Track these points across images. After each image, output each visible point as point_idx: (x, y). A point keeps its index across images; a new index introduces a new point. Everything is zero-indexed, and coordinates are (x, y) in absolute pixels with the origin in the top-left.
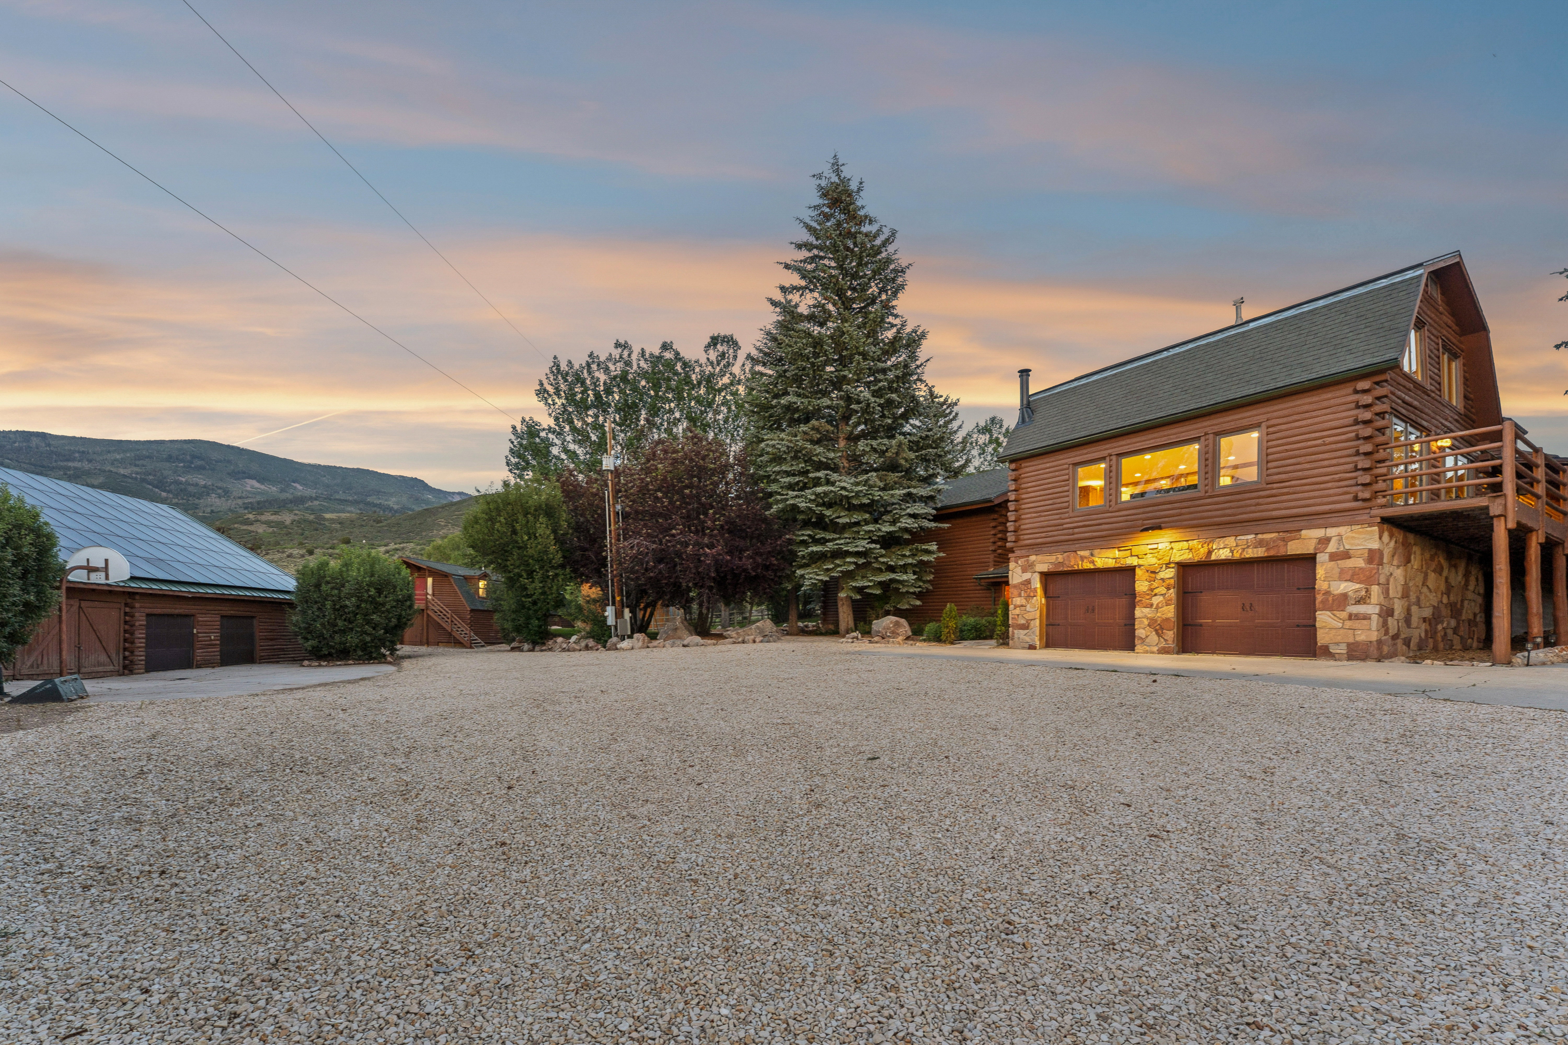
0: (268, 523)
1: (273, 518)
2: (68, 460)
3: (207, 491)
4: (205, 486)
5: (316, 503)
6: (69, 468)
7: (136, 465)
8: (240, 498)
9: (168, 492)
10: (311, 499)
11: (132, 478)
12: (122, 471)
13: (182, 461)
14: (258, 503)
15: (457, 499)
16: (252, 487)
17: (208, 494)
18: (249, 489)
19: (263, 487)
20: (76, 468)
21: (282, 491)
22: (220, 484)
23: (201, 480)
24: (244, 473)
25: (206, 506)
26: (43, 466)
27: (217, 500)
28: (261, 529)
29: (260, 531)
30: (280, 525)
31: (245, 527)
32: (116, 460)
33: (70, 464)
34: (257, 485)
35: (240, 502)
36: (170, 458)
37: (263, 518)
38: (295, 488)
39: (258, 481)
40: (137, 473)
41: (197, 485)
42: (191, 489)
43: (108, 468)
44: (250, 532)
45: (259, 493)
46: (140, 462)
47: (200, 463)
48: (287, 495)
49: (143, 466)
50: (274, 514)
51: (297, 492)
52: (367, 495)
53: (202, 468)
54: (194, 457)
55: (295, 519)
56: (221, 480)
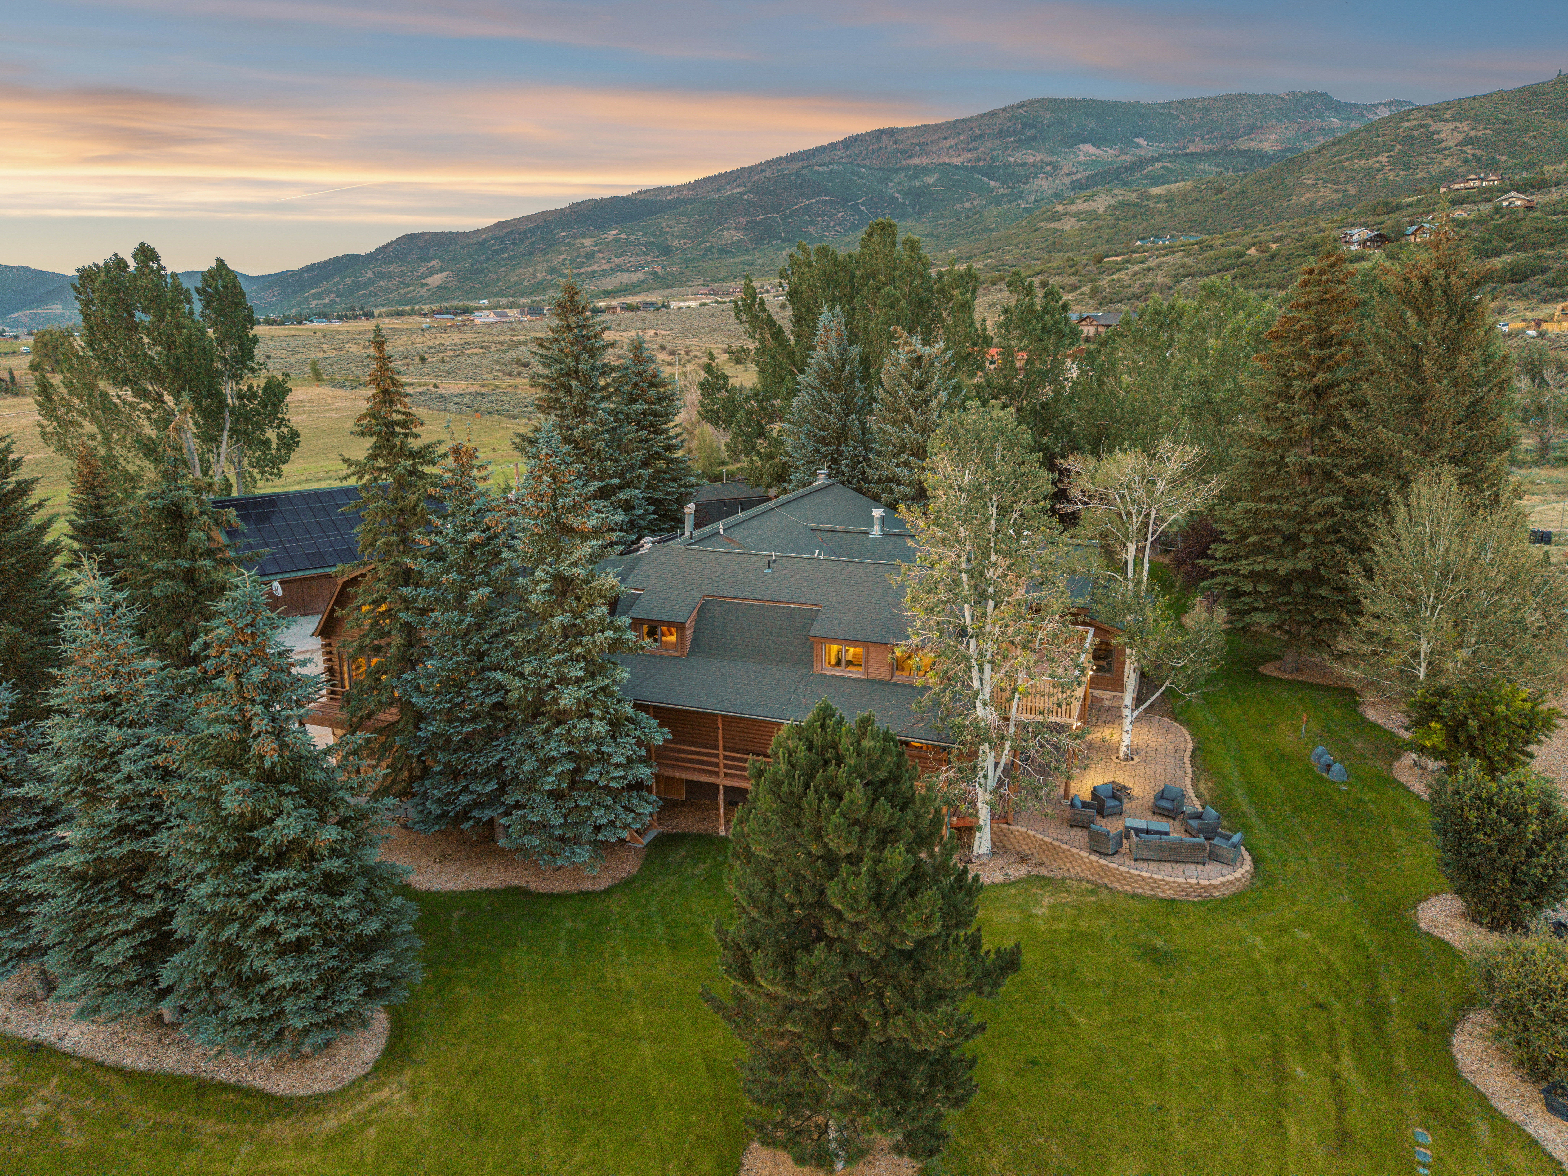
0: (1077, 216)
1: (1085, 206)
2: (910, 157)
3: (1036, 170)
4: (1034, 165)
5: (1157, 165)
6: (909, 168)
7: (969, 150)
8: (1068, 174)
9: (996, 179)
10: (1153, 160)
11: (966, 168)
12: (956, 161)
13: (1013, 134)
16: (1086, 154)
17: (1036, 177)
18: (1082, 158)
19: (1098, 152)
20: (916, 166)
21: (1122, 152)
22: (1049, 159)
23: (1031, 157)
24: (1078, 135)
25: (1031, 193)
26: (889, 170)
27: (1044, 182)
28: (1067, 225)
29: (1067, 228)
30: (1091, 215)
31: (1049, 225)
32: (951, 147)
33: (912, 162)
34: (1092, 150)
36: (1002, 133)
37: (1073, 208)
38: (1138, 146)
39: (1094, 145)
40: (970, 160)
41: (1026, 164)
42: (1019, 171)
43: (944, 159)
44: (1056, 231)
45: (1094, 162)
46: (973, 145)
47: (1031, 132)
49: (975, 149)
50: (1090, 198)
51: (1138, 152)
52: (1233, 138)
53: (1033, 139)
54: (1025, 125)
55: (1113, 201)
56: (1053, 152)
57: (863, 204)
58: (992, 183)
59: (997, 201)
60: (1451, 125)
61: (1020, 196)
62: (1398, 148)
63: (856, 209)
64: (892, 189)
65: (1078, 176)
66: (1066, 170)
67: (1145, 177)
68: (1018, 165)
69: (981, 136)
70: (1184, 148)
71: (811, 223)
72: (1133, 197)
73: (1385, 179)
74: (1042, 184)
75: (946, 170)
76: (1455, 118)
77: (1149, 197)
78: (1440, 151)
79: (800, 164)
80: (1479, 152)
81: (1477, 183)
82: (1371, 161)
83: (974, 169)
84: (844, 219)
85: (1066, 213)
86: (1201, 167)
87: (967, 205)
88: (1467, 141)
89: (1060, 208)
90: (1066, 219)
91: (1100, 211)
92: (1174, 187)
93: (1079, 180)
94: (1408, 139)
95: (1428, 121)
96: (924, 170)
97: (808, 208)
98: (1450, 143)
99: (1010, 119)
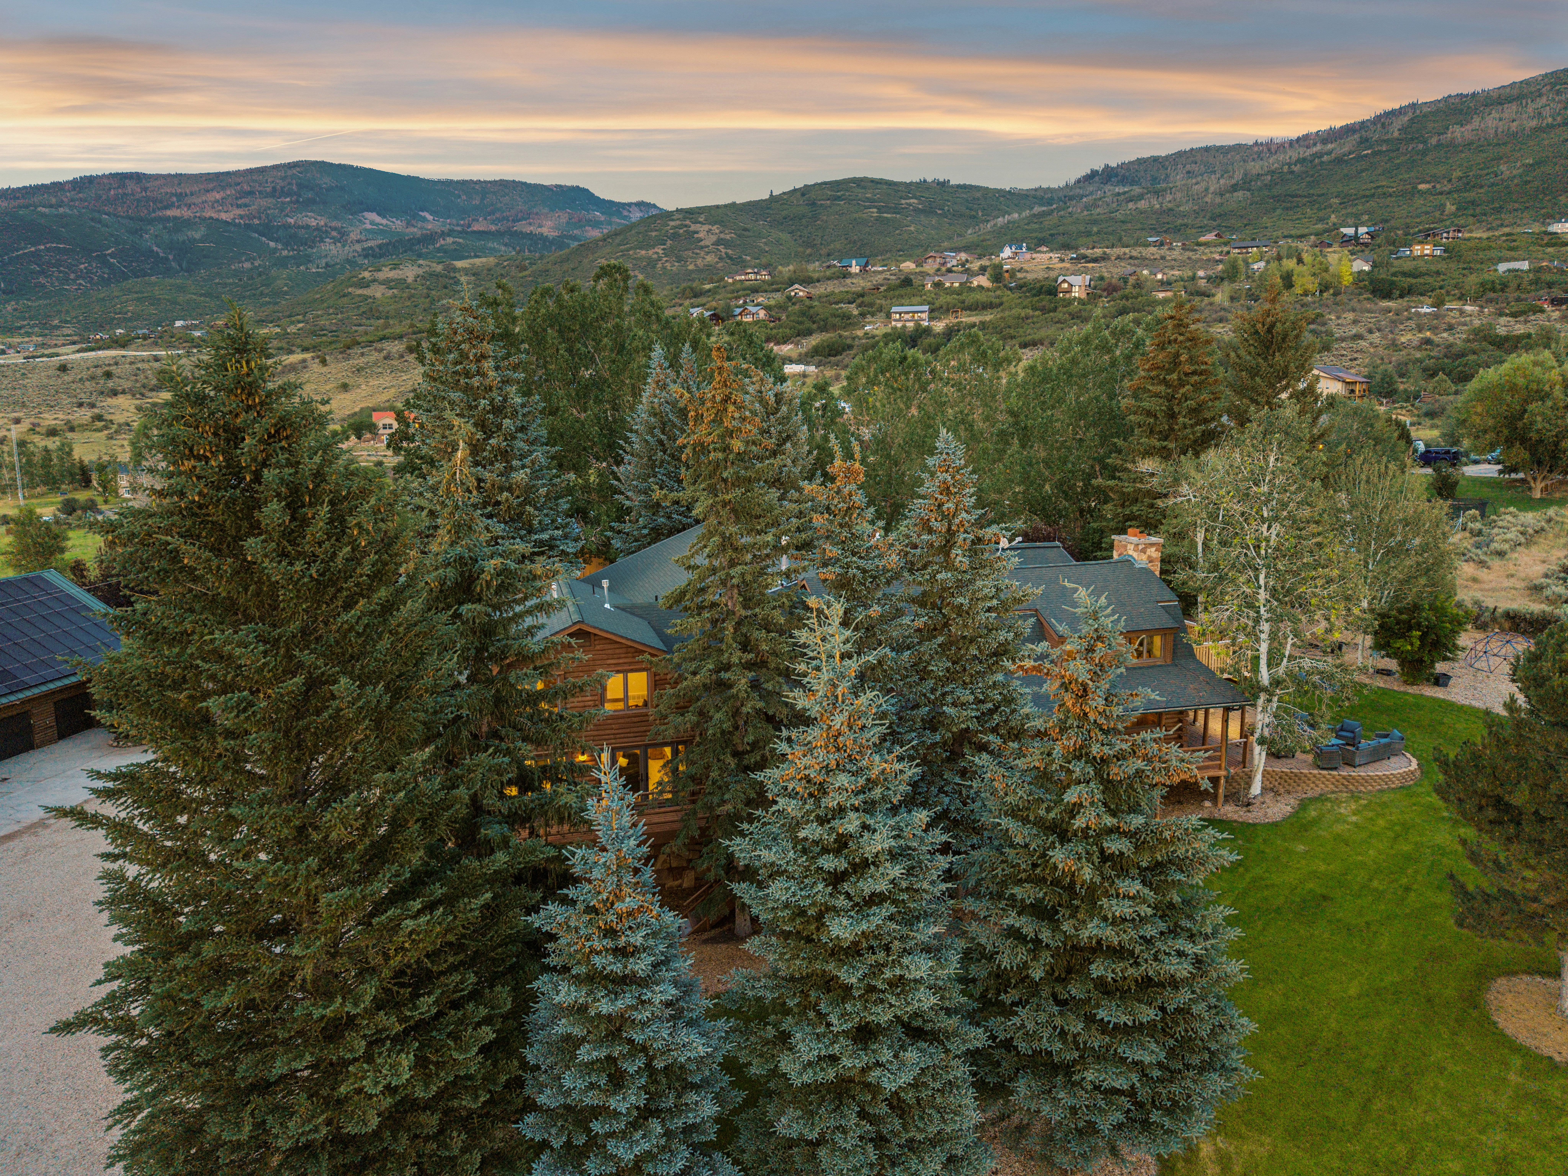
0: (387, 283)
1: (392, 274)
2: (166, 208)
3: (321, 234)
4: (318, 228)
5: (450, 240)
6: (168, 219)
7: (239, 206)
8: (358, 241)
9: (276, 240)
10: (443, 235)
11: (235, 225)
12: (224, 216)
13: (289, 194)
14: (380, 247)
15: (636, 215)
16: (372, 223)
17: (322, 240)
18: (368, 226)
19: (384, 222)
20: (175, 218)
21: (409, 224)
22: (334, 224)
23: (313, 220)
24: (362, 203)
25: (320, 258)
26: (141, 220)
27: (332, 247)
28: (378, 292)
29: (378, 295)
30: (400, 283)
31: (360, 292)
32: (217, 201)
33: (169, 213)
34: (378, 219)
35: (358, 247)
36: (275, 192)
37: (381, 276)
38: (424, 219)
39: (379, 214)
40: (241, 217)
41: (308, 227)
42: (302, 233)
43: (209, 213)
44: (367, 297)
45: (382, 232)
46: (242, 201)
47: (309, 195)
48: (415, 231)
49: (246, 205)
50: (395, 267)
51: (426, 225)
52: (514, 221)
53: (312, 201)
54: (300, 186)
55: (420, 271)
56: (336, 217)
57: (112, 255)
58: (272, 244)
59: (282, 263)
60: (706, 227)
61: (308, 259)
62: (669, 242)
63: (103, 260)
64: (148, 240)
65: (371, 244)
66: (353, 236)
67: (439, 250)
68: (299, 227)
69: (251, 193)
70: (469, 226)
71: (43, 272)
72: (439, 268)
73: (664, 268)
74: (331, 249)
75: (214, 224)
76: (707, 221)
77: (455, 270)
78: (702, 248)
79: (16, 203)
80: (730, 252)
81: (752, 276)
82: (651, 252)
83: (248, 227)
84: (89, 272)
85: (374, 281)
86: (490, 245)
87: (247, 265)
88: (718, 242)
89: (366, 274)
90: (374, 286)
91: (410, 280)
92: (477, 261)
93: (371, 248)
94: (675, 236)
95: (688, 222)
96: (188, 223)
97: (36, 255)
98: (708, 243)
99: (283, 178)
